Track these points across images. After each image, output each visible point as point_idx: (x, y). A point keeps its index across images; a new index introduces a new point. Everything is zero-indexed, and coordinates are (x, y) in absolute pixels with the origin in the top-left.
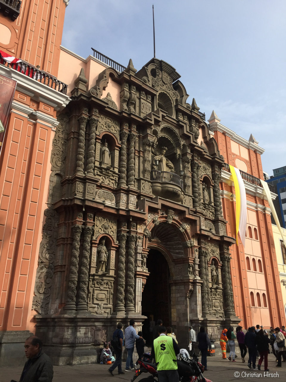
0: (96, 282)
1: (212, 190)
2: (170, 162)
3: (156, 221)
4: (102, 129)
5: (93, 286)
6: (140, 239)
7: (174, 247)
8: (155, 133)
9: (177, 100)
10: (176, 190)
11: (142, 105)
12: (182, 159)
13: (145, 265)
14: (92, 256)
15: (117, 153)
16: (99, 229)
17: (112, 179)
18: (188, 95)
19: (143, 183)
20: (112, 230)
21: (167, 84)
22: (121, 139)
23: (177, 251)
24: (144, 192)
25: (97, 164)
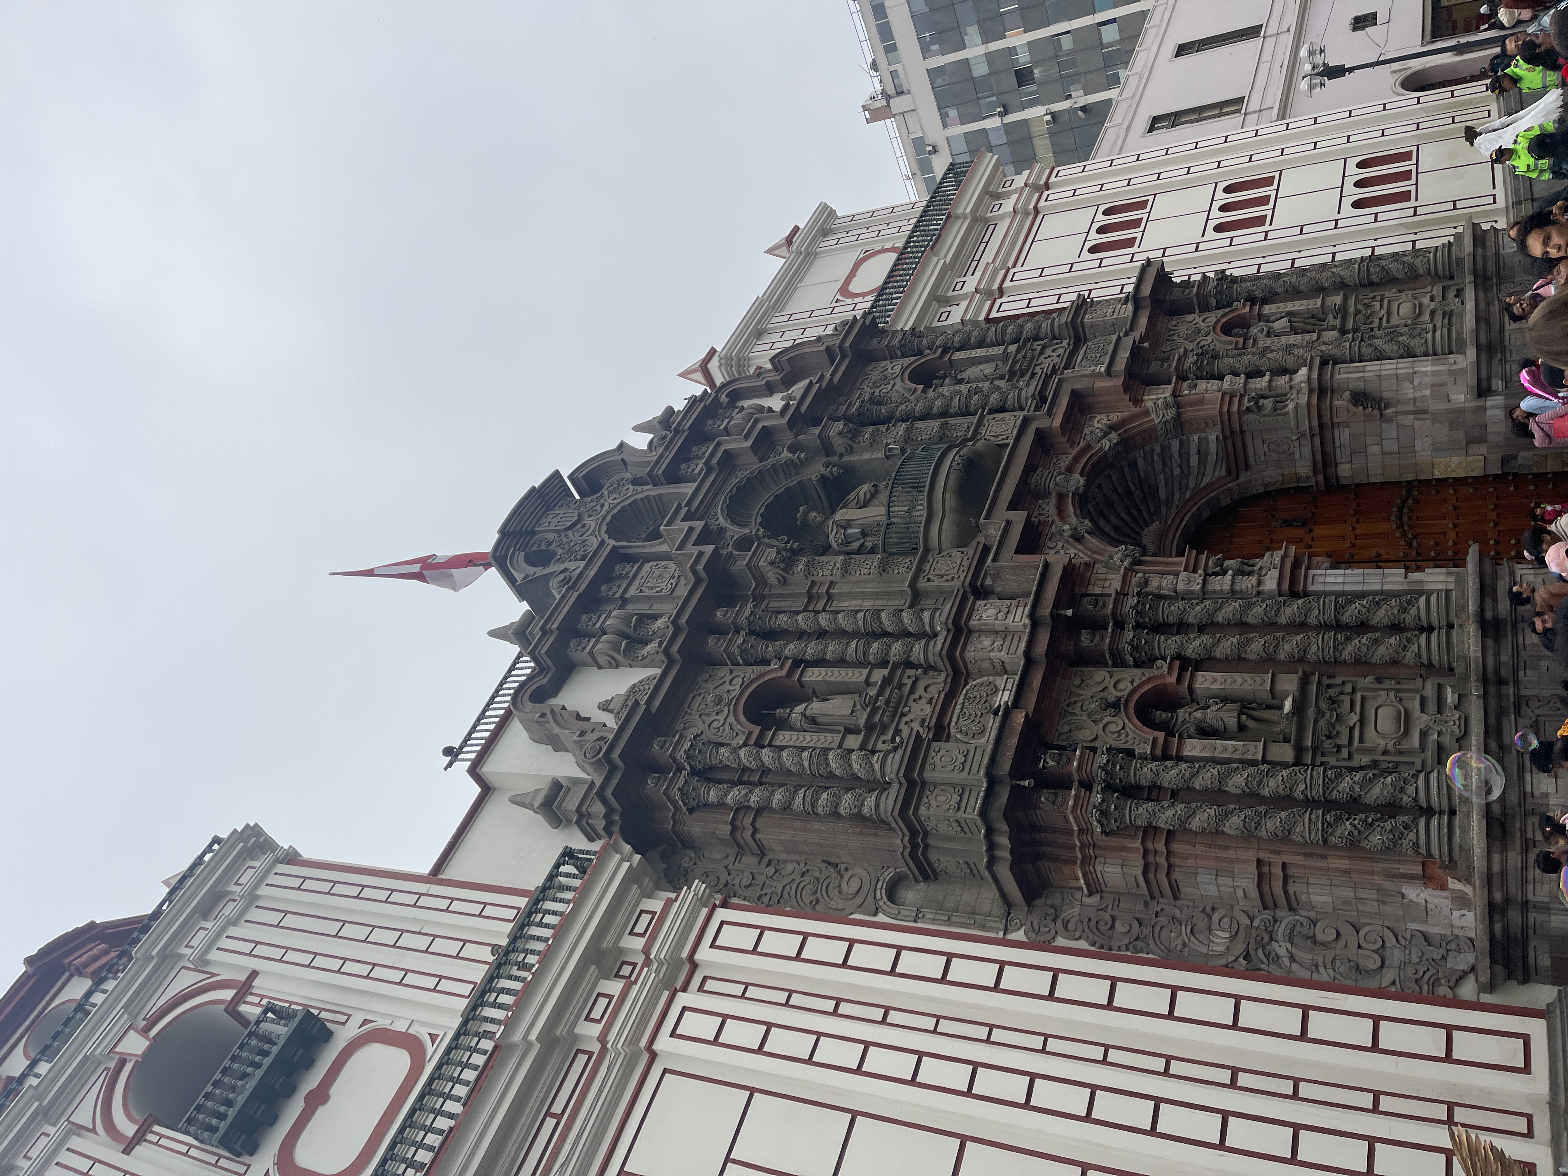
0: (1329, 741)
1: (959, 355)
2: (853, 495)
3: (1076, 529)
4: (727, 724)
5: (1344, 753)
6: (1146, 583)
7: (1177, 472)
8: (744, 544)
9: (637, 482)
10: (955, 463)
11: (647, 592)
12: (841, 456)
13: (1251, 562)
14: (1217, 755)
15: (814, 675)
16: (1107, 732)
17: (912, 690)
18: (622, 445)
19: (929, 580)
20: (1111, 686)
21: (579, 515)
22: (765, 662)
23: (1194, 460)
24: (963, 575)
25: (853, 742)
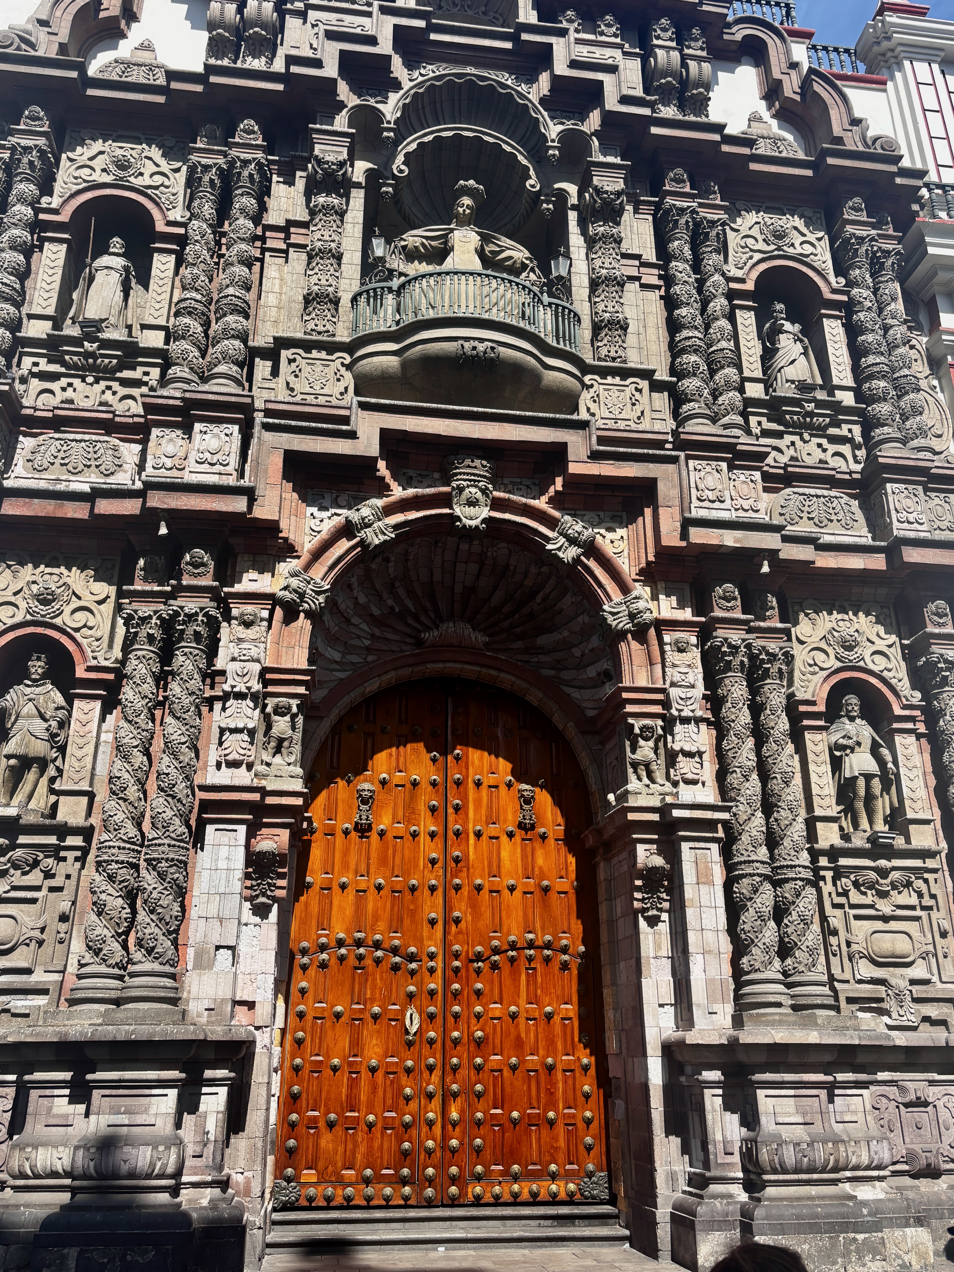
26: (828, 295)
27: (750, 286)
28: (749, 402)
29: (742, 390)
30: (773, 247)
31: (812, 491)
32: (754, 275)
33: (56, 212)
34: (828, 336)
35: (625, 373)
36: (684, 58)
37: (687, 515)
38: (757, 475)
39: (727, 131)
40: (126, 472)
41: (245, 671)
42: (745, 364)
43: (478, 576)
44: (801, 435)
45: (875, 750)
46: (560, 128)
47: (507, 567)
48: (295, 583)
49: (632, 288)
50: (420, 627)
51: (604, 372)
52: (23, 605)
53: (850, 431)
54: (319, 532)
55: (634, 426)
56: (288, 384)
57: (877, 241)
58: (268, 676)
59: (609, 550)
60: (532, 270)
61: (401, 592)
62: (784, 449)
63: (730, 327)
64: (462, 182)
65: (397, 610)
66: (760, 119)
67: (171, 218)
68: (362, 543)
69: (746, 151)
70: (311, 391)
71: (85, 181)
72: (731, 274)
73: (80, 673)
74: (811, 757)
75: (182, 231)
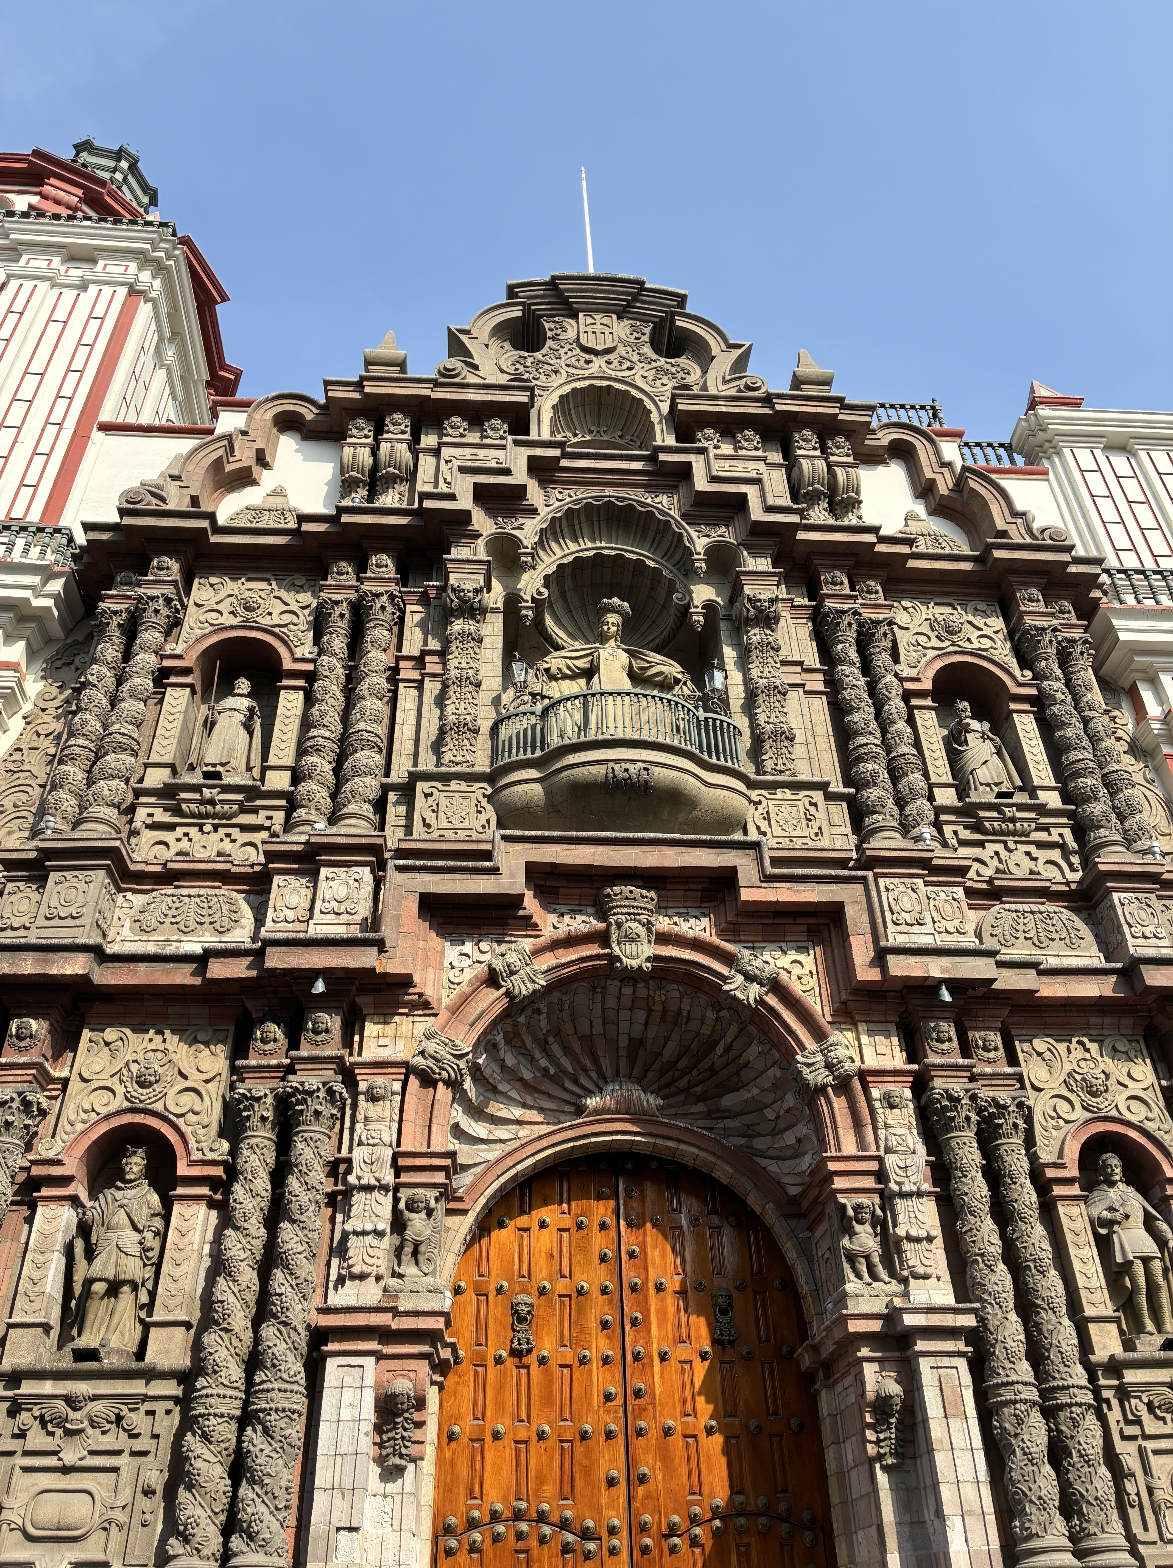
26: (1015, 690)
27: (927, 685)
28: (939, 810)
29: (931, 798)
30: (947, 643)
31: (1027, 907)
32: (931, 673)
33: (180, 657)
34: (1021, 734)
35: (796, 786)
36: (830, 466)
37: (883, 943)
38: (960, 892)
39: (882, 532)
40: (243, 928)
41: (374, 1158)
42: (931, 769)
43: (646, 1024)
44: (1005, 843)
45: (1149, 1224)
46: (706, 540)
47: (679, 1012)
48: (431, 1046)
49: (794, 696)
50: (580, 1092)
51: (772, 786)
52: (120, 1090)
53: (1061, 835)
54: (458, 984)
55: (812, 845)
56: (424, 820)
57: (1060, 631)
58: (402, 1162)
59: (797, 988)
60: (685, 683)
61: (556, 1049)
62: (988, 860)
63: (909, 730)
64: (605, 600)
65: (552, 1071)
66: (917, 518)
67: (299, 655)
68: (508, 994)
69: (905, 549)
70: (450, 826)
71: (211, 625)
72: (904, 674)
73: (183, 1169)
74: (1069, 1237)
75: (310, 667)
